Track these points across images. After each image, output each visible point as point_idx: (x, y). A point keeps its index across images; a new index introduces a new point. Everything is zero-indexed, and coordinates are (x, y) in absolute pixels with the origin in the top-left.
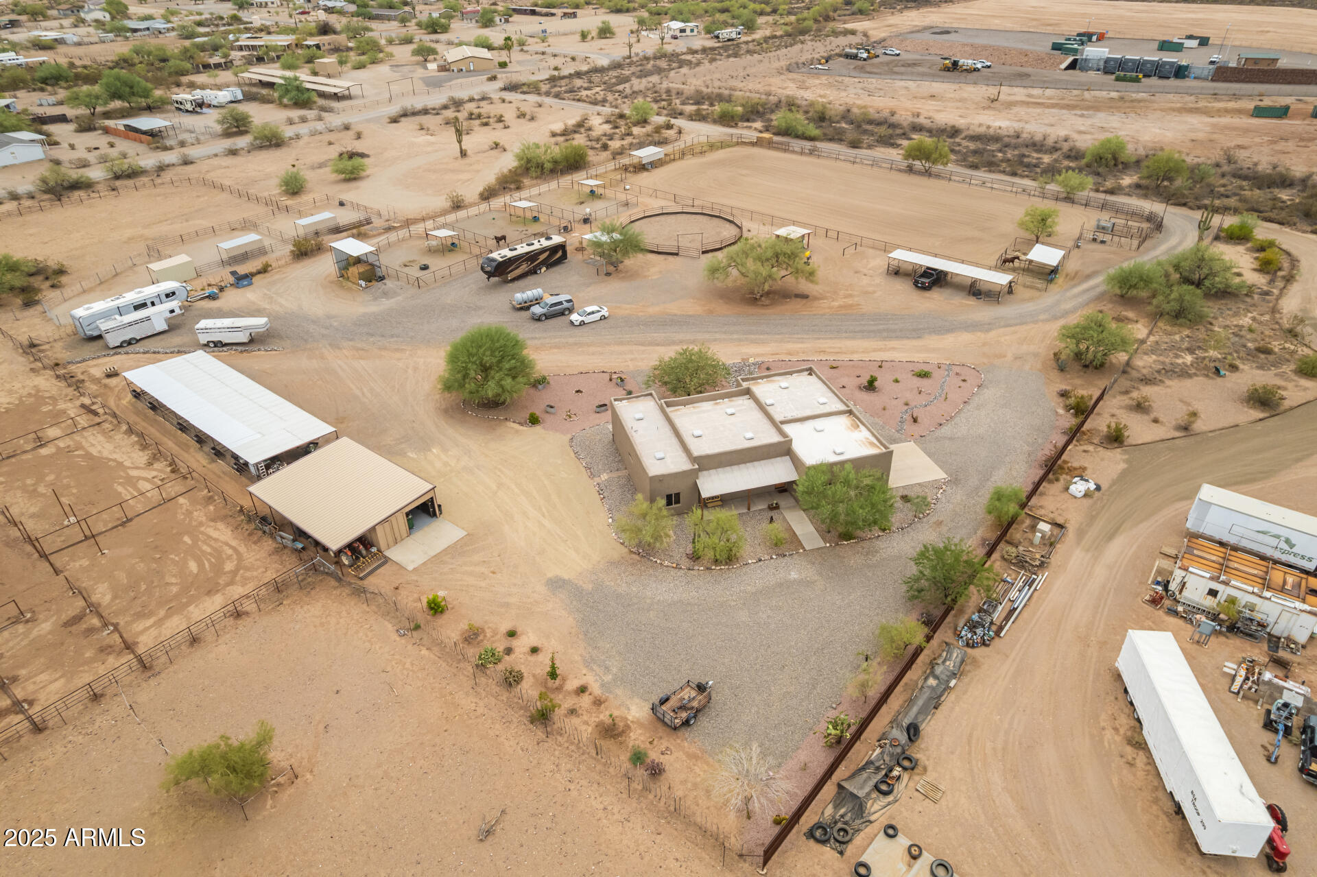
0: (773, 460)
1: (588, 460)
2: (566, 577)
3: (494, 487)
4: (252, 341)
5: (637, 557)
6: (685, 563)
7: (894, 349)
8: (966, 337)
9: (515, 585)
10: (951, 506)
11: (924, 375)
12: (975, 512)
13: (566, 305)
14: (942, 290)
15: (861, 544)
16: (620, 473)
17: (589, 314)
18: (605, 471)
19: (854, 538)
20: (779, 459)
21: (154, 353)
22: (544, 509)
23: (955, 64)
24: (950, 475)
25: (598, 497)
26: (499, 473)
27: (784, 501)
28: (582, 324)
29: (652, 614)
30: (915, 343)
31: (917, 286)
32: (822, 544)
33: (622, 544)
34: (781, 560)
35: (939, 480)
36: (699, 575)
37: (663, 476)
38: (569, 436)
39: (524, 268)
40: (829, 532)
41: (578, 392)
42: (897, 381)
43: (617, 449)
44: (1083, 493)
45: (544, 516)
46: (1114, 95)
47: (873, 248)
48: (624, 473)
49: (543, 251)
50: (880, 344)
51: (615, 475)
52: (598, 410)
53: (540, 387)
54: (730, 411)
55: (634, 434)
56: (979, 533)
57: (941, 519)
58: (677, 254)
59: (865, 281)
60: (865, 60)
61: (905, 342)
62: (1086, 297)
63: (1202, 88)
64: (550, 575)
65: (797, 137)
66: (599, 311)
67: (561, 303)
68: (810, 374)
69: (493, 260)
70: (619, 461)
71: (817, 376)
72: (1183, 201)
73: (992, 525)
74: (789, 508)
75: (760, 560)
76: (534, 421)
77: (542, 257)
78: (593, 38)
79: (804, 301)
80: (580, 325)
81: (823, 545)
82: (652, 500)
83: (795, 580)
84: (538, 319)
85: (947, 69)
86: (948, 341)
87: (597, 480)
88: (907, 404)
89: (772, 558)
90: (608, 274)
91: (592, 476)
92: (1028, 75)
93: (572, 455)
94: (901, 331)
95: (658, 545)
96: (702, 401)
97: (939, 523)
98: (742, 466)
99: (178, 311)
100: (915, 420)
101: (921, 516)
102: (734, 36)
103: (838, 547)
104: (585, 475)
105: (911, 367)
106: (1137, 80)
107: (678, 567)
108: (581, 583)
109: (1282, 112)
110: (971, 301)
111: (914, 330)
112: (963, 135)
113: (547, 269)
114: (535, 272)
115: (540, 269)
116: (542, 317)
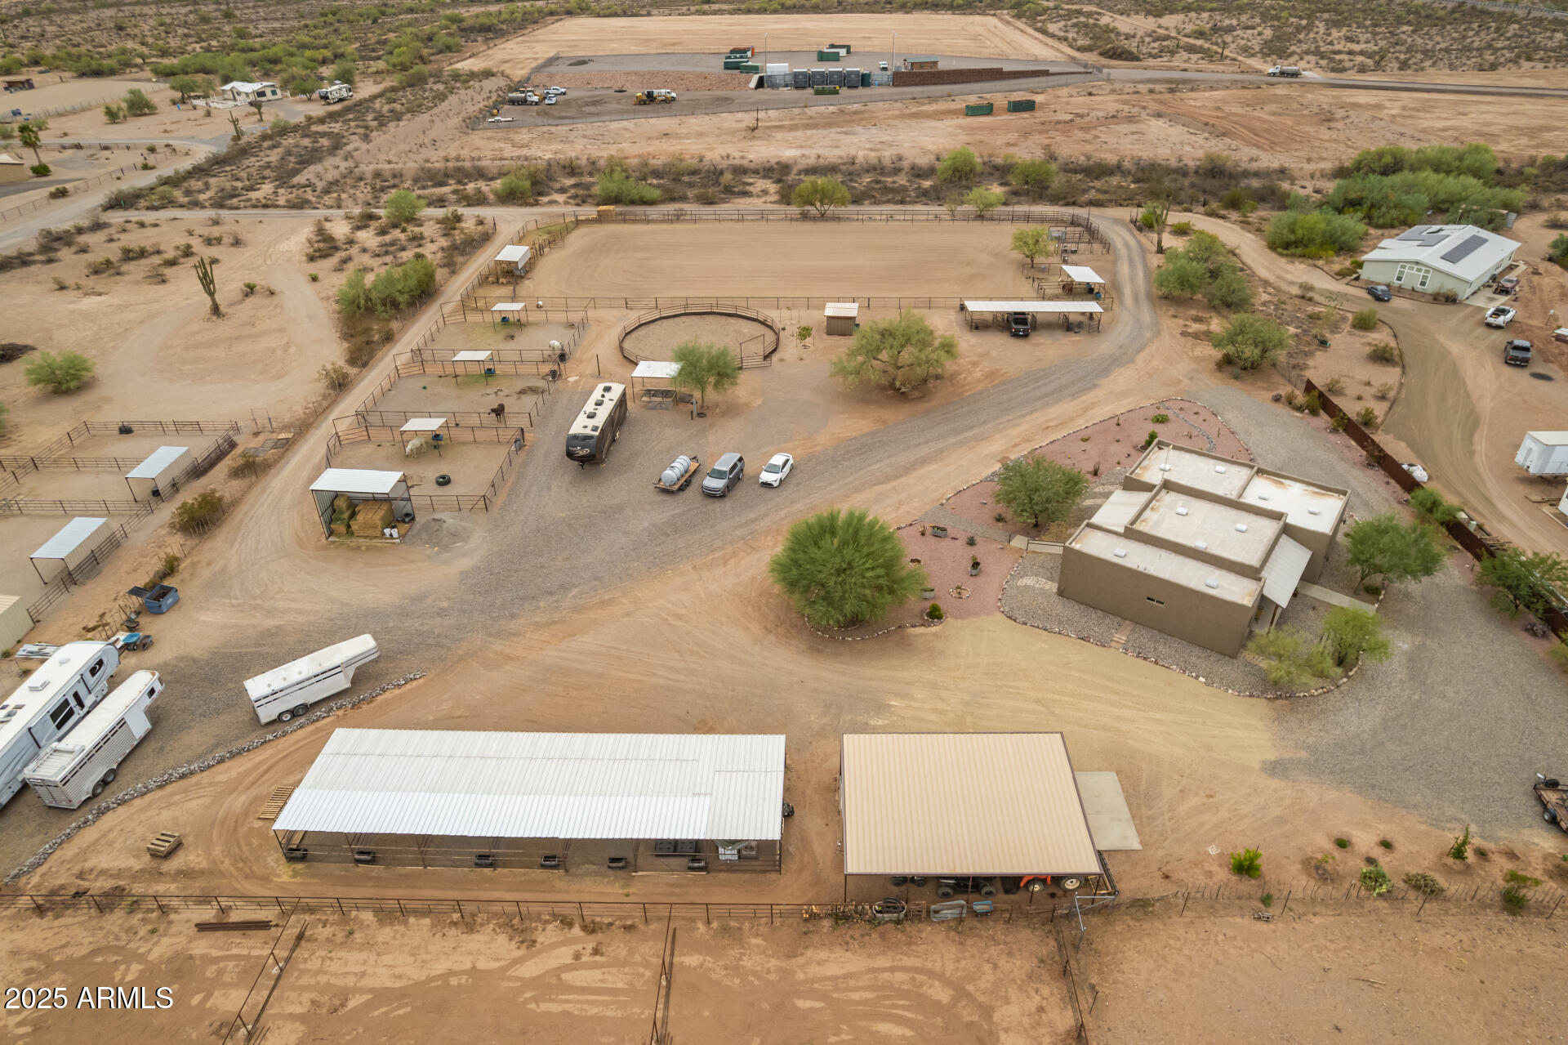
0: (1280, 543)
1: (1070, 629)
4: (355, 681)
9: (1249, 795)
13: (740, 466)
16: (1128, 627)
17: (783, 467)
18: (1110, 633)
20: (1281, 540)
21: (183, 776)
23: (650, 95)
25: (1148, 663)
28: (781, 482)
30: (1101, 392)
31: (1017, 335)
32: (1372, 606)
38: (1000, 614)
43: (1080, 603)
46: (832, 109)
51: (1126, 631)
54: (1182, 511)
55: (1151, 572)
58: (741, 368)
60: (537, 104)
62: (1146, 306)
63: (903, 94)
65: (633, 203)
67: (736, 465)
69: (587, 437)
70: (1105, 615)
72: (1071, 200)
76: (936, 614)
78: (125, 117)
79: (947, 381)
80: (780, 485)
81: (1374, 606)
85: (641, 102)
87: (1116, 646)
90: (702, 415)
92: (726, 99)
93: (1041, 632)
96: (1143, 511)
99: (158, 688)
102: (345, 95)
106: (836, 93)
109: (988, 110)
112: (795, 171)
113: (619, 431)
114: (613, 440)
115: (615, 434)
116: (726, 491)
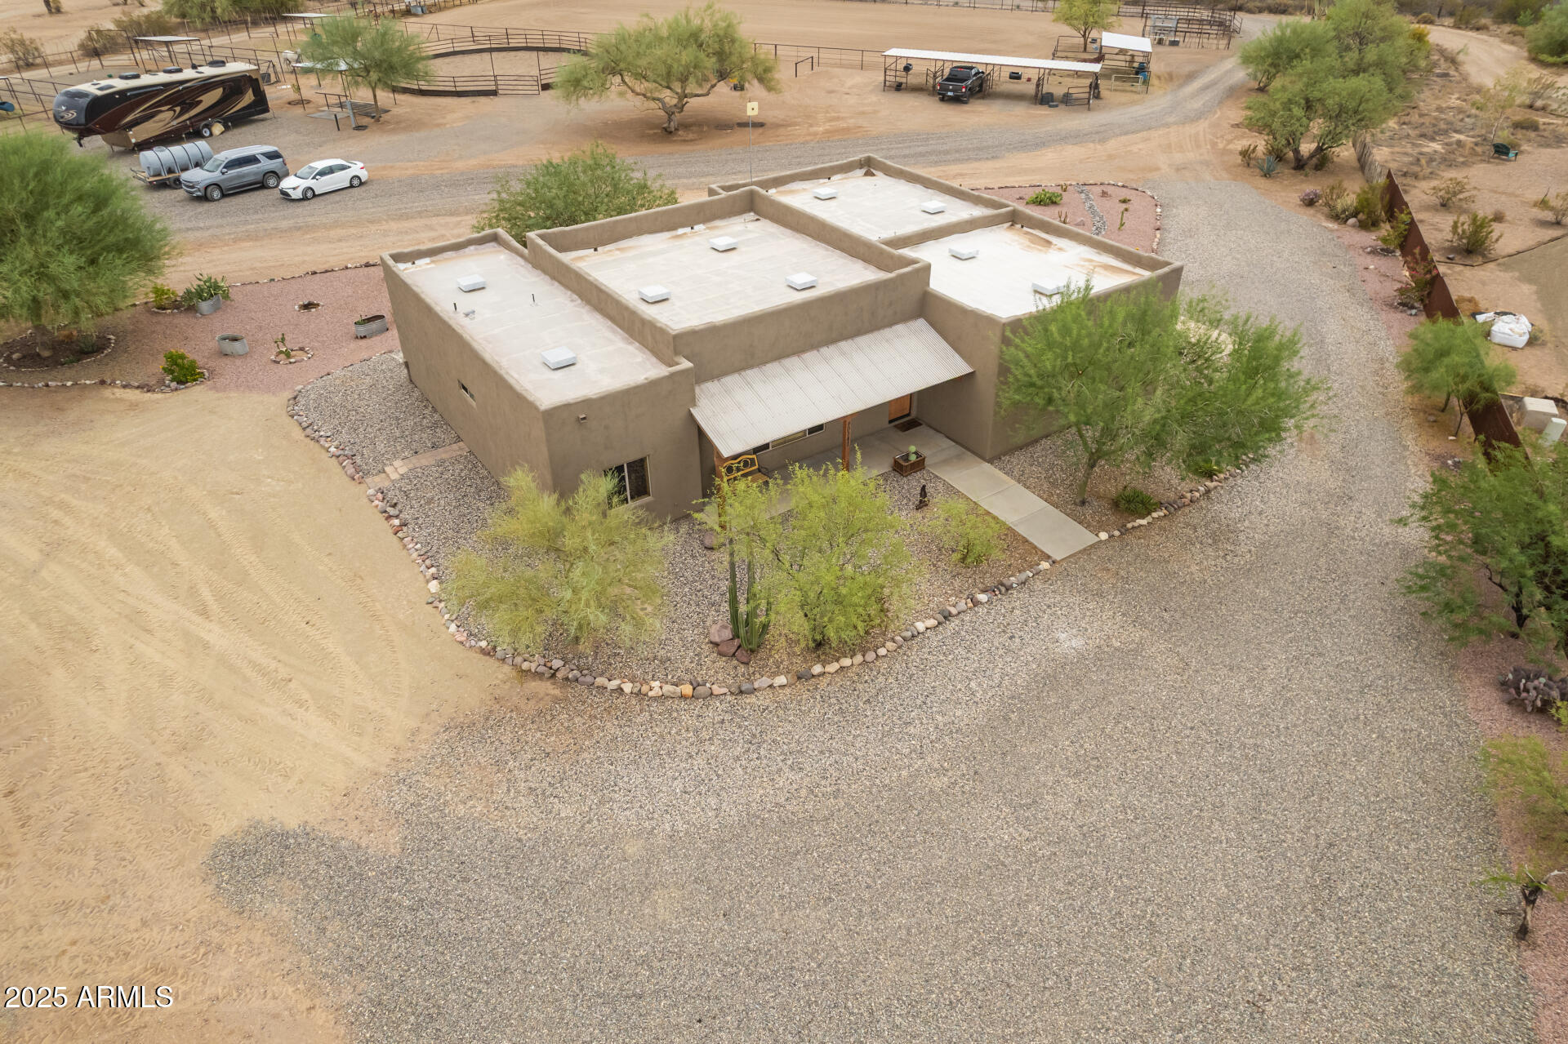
0: (887, 332)
1: (345, 437)
2: (290, 818)
3: (31, 555)
5: (546, 688)
6: (720, 674)
9: (64, 907)
11: (1049, 201)
13: (266, 164)
14: (985, 101)
15: (1180, 518)
16: (442, 454)
17: (322, 173)
18: (395, 455)
19: (1160, 505)
20: (900, 328)
22: (206, 594)
25: (384, 528)
26: (56, 514)
27: (930, 447)
28: (309, 196)
29: (664, 906)
30: (990, 164)
31: (947, 99)
32: (1088, 538)
33: (488, 653)
34: (1004, 604)
36: (782, 706)
37: (587, 403)
38: (288, 394)
39: (166, 119)
40: (1083, 503)
41: (308, 306)
43: (425, 399)
44: (1526, 338)
45: (204, 612)
47: (861, 67)
48: (457, 450)
49: (207, 85)
51: (427, 459)
52: (362, 330)
53: (205, 306)
54: (722, 242)
55: (466, 321)
58: (494, 93)
59: (852, 100)
62: (1207, 96)
64: (224, 827)
66: (343, 168)
67: (252, 160)
68: (870, 174)
69: (81, 95)
70: (435, 425)
74: (946, 462)
75: (947, 616)
76: (183, 374)
77: (210, 98)
79: (760, 130)
80: (305, 198)
81: (1090, 538)
82: (563, 484)
83: (1082, 657)
84: (203, 197)
87: (376, 482)
89: (976, 603)
90: (359, 128)
91: (360, 474)
93: (298, 434)
94: (957, 151)
95: (626, 629)
96: (640, 232)
97: (1310, 439)
103: (1129, 538)
104: (337, 477)
105: (1013, 193)
107: (700, 695)
108: (354, 832)
110: (1043, 111)
113: (227, 128)
114: (197, 135)
115: (208, 126)
116: (212, 191)
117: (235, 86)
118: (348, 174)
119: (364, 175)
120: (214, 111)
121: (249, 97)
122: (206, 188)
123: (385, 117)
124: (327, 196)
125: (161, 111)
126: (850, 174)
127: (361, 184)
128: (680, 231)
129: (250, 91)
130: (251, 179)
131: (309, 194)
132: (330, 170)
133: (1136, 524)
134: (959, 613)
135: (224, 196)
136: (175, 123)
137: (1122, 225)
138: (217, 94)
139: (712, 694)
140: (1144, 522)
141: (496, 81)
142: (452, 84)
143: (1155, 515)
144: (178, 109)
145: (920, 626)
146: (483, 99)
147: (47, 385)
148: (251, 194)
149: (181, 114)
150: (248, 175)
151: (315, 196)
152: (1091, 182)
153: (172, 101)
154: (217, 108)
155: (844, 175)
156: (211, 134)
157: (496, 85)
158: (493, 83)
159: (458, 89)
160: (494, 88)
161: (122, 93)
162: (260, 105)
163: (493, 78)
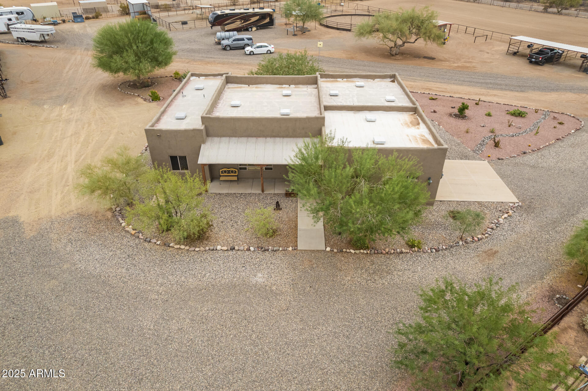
0: (300, 139)
5: (109, 215)
7: (495, 95)
8: (570, 96)
10: (514, 236)
11: (519, 114)
12: (547, 250)
13: (246, 41)
14: (554, 66)
15: (374, 257)
19: (367, 248)
20: (307, 139)
24: (523, 201)
31: (531, 62)
34: (261, 255)
35: (506, 203)
37: (161, 131)
39: (238, 24)
40: (340, 235)
42: (489, 115)
47: (500, 41)
49: (255, 15)
50: (484, 91)
56: (549, 279)
57: (495, 249)
58: (350, 30)
59: (486, 56)
61: (508, 92)
64: (12, 213)
66: (266, 47)
67: (242, 39)
68: (393, 81)
69: (216, 14)
71: (400, 84)
73: (569, 272)
75: (233, 249)
76: (154, 98)
77: (254, 19)
79: (430, 61)
80: (250, 54)
84: (224, 49)
86: (552, 97)
88: (492, 132)
89: (249, 250)
90: (294, 35)
96: (267, 83)
97: (492, 254)
98: (261, 140)
100: (497, 145)
101: (470, 239)
103: (339, 254)
105: (507, 108)
107: (136, 235)
110: (581, 75)
111: (519, 86)
113: (257, 29)
114: (247, 30)
115: (251, 28)
116: (227, 47)
117: (263, 16)
118: (267, 49)
119: (273, 50)
120: (254, 24)
121: (267, 20)
122: (226, 46)
123: (307, 33)
124: (257, 55)
125: (237, 21)
126: (384, 80)
127: (271, 53)
128: (284, 86)
129: (269, 18)
130: (239, 45)
131: (252, 53)
132: (261, 47)
133: (348, 251)
134: (238, 250)
135: (231, 49)
136: (240, 25)
137: (537, 133)
138: (257, 18)
139: (138, 237)
140: (352, 251)
141: (351, 26)
142: (336, 25)
143: (362, 251)
144: (243, 21)
145: (219, 247)
146: (345, 32)
147: (128, 93)
148: (237, 50)
149: (243, 23)
150: (240, 44)
151: (254, 54)
152: (556, 111)
153: (241, 19)
154: (256, 23)
155: (381, 80)
156: (252, 30)
157: (351, 28)
158: (350, 27)
159: (338, 27)
160: (350, 28)
161: (227, 14)
162: (271, 23)
163: (350, 25)
